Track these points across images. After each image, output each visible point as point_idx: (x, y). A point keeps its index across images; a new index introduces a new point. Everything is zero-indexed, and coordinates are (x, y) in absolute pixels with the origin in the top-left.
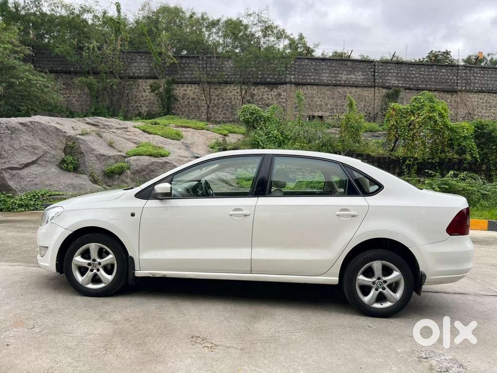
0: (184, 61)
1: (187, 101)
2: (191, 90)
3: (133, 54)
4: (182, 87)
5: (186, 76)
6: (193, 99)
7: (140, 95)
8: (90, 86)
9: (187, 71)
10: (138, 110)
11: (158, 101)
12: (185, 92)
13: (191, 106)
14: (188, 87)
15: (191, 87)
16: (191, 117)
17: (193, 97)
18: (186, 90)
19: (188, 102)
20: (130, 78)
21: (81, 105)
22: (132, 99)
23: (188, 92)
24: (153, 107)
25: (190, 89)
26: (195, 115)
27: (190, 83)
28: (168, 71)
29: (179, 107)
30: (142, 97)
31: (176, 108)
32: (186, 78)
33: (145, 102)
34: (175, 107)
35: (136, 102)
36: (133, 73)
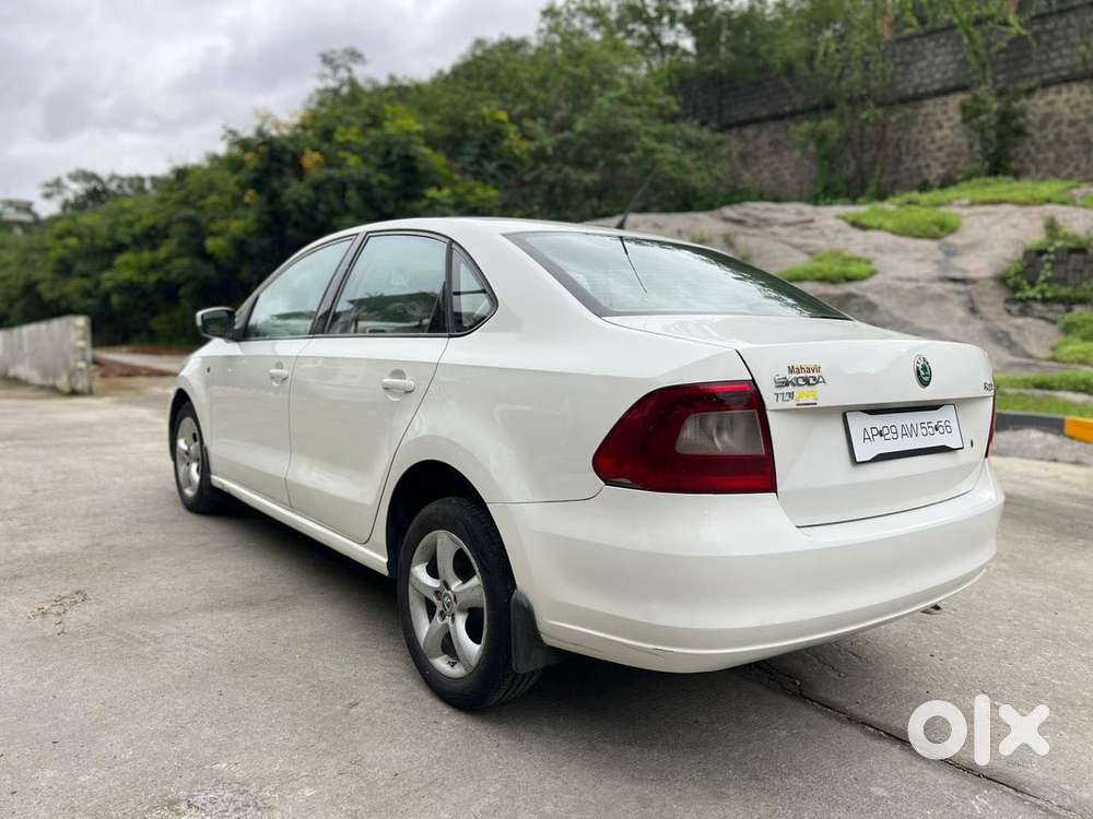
0: (1049, 26)
1: (1056, 130)
2: (1068, 100)
3: (916, 40)
4: (1041, 97)
5: (1058, 63)
6: (1072, 123)
7: (928, 139)
8: (821, 139)
9: (1058, 49)
10: (921, 175)
11: (971, 146)
12: (1049, 109)
13: (1066, 144)
14: (1059, 92)
15: (1070, 90)
16: (1064, 174)
17: (1072, 117)
18: (1051, 103)
19: (1058, 136)
20: (905, 101)
21: (800, 183)
22: (908, 153)
23: (1060, 105)
24: (956, 163)
25: (1065, 95)
26: (1077, 168)
27: (1066, 81)
28: (1006, 61)
29: (1028, 153)
30: (933, 141)
31: (1021, 156)
32: (1054, 70)
33: (940, 154)
34: (1017, 154)
35: (917, 156)
36: (916, 88)
